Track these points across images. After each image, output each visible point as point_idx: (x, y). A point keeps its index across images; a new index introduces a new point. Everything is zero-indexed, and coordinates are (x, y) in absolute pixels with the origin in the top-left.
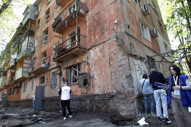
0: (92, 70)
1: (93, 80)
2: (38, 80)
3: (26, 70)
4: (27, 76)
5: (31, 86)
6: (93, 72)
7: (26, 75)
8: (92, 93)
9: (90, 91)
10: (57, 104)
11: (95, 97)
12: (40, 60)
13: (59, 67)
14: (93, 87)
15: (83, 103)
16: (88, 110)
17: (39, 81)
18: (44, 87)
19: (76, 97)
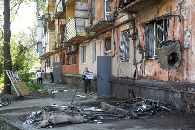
0: (188, 34)
1: (188, 54)
2: (101, 42)
3: (80, 22)
4: (84, 34)
5: (92, 53)
6: (189, 39)
7: (82, 32)
8: (186, 80)
9: (183, 75)
10: (131, 91)
11: (189, 90)
12: (101, 3)
13: (132, 21)
14: (187, 69)
15: (170, 96)
16: (178, 110)
17: (103, 44)
18: (111, 57)
19: (159, 83)
